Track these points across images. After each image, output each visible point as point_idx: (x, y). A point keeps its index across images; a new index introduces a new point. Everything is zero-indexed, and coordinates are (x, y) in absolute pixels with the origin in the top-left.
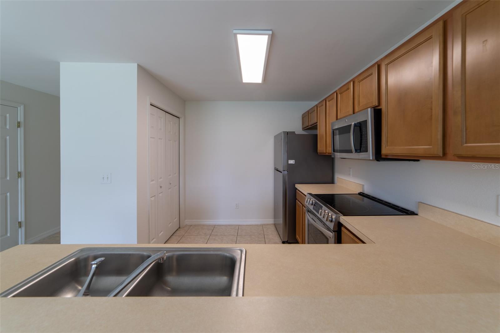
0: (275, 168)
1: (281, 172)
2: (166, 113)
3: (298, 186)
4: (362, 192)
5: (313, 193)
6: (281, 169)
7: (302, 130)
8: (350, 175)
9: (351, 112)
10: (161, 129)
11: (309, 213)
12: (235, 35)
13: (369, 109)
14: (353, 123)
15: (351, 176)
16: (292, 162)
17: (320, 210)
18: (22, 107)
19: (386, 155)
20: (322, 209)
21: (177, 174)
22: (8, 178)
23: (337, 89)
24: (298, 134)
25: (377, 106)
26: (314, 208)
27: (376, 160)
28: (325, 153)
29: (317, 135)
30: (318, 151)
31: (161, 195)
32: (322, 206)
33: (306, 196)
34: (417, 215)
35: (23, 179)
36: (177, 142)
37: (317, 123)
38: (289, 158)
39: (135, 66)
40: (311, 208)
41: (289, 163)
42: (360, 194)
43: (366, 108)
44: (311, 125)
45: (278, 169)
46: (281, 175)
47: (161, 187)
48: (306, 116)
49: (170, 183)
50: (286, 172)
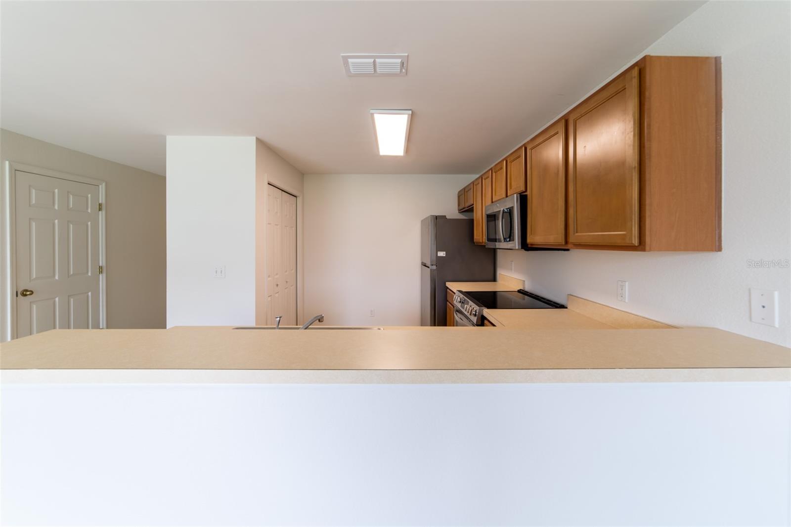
0: (422, 263)
1: (428, 267)
2: (283, 192)
3: (449, 284)
4: (522, 289)
5: (464, 290)
6: (428, 264)
7: (457, 212)
8: (511, 269)
9: (504, 195)
10: (277, 212)
11: (458, 313)
12: (372, 114)
13: (515, 195)
14: (502, 209)
15: (513, 271)
16: (442, 254)
17: (466, 306)
18: (104, 184)
19: (532, 244)
20: (468, 304)
21: (294, 271)
22: (90, 274)
23: (493, 165)
24: (450, 218)
25: (524, 192)
26: (461, 306)
27: (523, 250)
28: (480, 243)
29: (473, 220)
30: (475, 241)
31: (277, 295)
32: (469, 302)
33: (455, 293)
34: (567, 308)
35: (104, 275)
36: (294, 229)
37: (473, 204)
38: (439, 249)
39: (253, 140)
40: (459, 305)
41: (439, 255)
42: (519, 291)
43: (512, 195)
44: (468, 207)
45: (425, 264)
46: (429, 270)
47: (277, 285)
48: (463, 194)
49: (287, 282)
50: (434, 267)
